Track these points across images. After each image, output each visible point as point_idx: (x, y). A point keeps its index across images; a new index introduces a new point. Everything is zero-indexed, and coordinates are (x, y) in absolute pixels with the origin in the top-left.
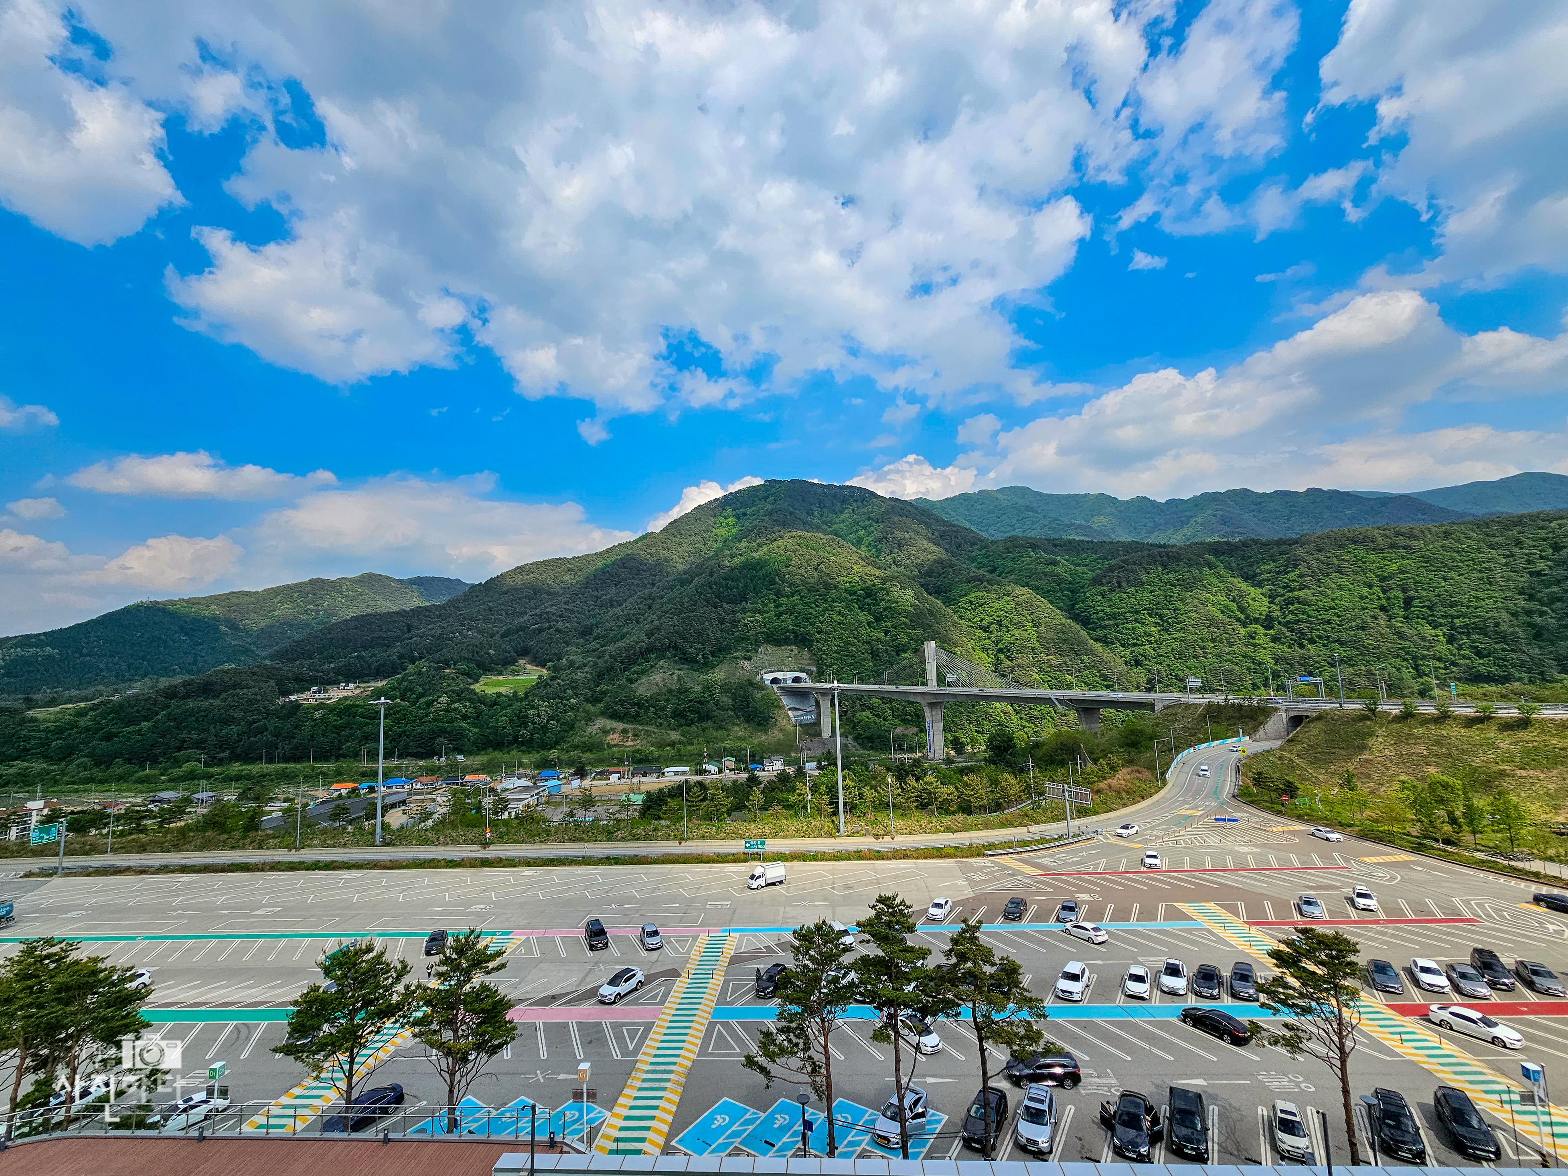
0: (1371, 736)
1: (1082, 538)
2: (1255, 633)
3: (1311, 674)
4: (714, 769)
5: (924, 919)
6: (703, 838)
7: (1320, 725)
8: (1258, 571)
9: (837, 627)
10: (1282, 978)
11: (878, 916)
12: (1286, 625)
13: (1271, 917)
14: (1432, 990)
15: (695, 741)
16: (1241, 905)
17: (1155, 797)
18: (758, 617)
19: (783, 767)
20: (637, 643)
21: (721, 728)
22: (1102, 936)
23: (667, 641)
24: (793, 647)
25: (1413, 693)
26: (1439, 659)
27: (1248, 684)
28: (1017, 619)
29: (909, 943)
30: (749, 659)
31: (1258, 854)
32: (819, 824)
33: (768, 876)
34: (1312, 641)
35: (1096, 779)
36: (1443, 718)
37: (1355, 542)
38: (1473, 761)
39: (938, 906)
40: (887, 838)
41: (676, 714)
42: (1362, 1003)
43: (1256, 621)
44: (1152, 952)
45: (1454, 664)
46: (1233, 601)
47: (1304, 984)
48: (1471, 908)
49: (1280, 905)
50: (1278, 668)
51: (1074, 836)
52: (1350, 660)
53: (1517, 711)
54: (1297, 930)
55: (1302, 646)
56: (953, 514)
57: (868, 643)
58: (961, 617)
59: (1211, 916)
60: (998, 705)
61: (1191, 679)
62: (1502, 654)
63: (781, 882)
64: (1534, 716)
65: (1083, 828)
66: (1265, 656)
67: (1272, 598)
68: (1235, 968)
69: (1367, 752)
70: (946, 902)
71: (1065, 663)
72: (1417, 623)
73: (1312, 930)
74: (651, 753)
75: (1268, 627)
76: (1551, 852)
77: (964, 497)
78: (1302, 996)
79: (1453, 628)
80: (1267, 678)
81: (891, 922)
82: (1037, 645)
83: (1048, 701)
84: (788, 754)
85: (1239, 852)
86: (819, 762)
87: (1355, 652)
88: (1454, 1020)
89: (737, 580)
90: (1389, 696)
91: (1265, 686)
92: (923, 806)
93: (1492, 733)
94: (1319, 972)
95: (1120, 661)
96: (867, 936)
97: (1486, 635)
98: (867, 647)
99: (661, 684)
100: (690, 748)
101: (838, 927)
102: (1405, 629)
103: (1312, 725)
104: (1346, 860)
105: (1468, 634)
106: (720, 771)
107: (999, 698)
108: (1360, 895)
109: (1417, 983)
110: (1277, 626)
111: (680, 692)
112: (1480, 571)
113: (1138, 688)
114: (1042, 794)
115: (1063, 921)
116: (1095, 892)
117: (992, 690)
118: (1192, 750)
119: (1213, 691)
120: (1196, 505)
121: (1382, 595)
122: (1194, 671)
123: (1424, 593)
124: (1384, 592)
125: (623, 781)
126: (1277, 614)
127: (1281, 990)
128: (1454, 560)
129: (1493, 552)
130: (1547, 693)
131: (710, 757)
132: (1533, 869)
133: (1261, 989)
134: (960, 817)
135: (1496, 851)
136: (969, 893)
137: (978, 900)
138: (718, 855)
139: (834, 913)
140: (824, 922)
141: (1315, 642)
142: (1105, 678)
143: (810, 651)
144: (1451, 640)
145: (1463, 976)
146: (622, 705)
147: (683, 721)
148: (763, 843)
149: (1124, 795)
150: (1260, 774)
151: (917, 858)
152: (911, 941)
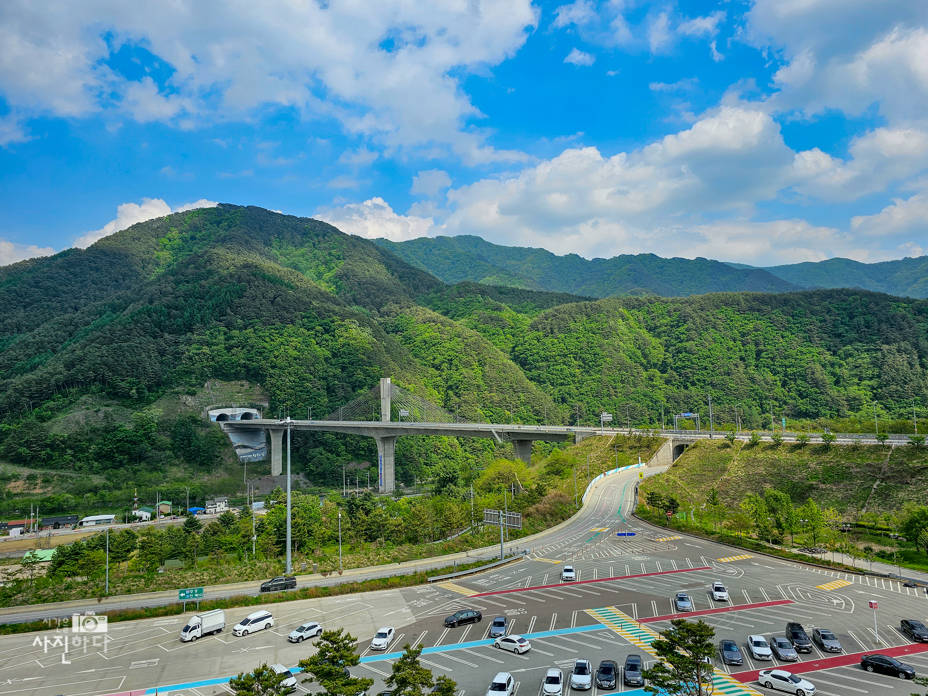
0: (729, 460)
1: (524, 288)
2: (653, 376)
3: (691, 411)
4: (145, 515)
5: (367, 650)
6: (129, 591)
7: (695, 452)
8: (658, 324)
9: (293, 363)
10: (661, 664)
11: (322, 653)
12: (676, 369)
13: (656, 615)
14: (762, 660)
15: (125, 485)
16: (634, 606)
17: (573, 518)
18: (206, 350)
19: (227, 509)
20: (52, 375)
21: (155, 469)
22: (527, 646)
23: (91, 374)
24: (244, 382)
25: (758, 426)
26: (776, 399)
27: (646, 418)
28: (465, 359)
29: (352, 676)
30: (193, 394)
31: (649, 561)
32: (264, 566)
33: (204, 626)
34: (693, 384)
35: (526, 504)
36: (776, 445)
37: (726, 304)
38: (794, 478)
39: (383, 635)
40: (335, 574)
41: (99, 456)
42: (715, 676)
43: (655, 365)
44: (567, 655)
45: (785, 403)
46: (639, 349)
47: (677, 667)
48: (788, 593)
49: (663, 604)
50: (669, 405)
51: (506, 557)
52: (719, 399)
53: (821, 439)
54: (673, 623)
55: (686, 388)
56: (412, 256)
57: (324, 378)
58: (416, 356)
59: (611, 617)
60: (445, 438)
61: (605, 414)
62: (815, 396)
63: (219, 631)
64: (832, 443)
65: (514, 550)
66: (659, 395)
67: (667, 346)
68: (628, 660)
69: (726, 473)
70: (390, 631)
71: (505, 399)
72: (764, 370)
73: (683, 621)
74: (66, 501)
75: (663, 372)
76: (837, 545)
77: (423, 242)
78: (674, 676)
79: (786, 375)
80: (660, 414)
81: (335, 657)
82: (482, 383)
83: (488, 434)
84: (234, 494)
85: (634, 561)
86: (267, 502)
87: (722, 393)
88: (774, 681)
89: (182, 309)
90: (742, 429)
91: (659, 420)
92: (372, 538)
93: (806, 456)
94: (687, 655)
95: (550, 398)
96: (310, 675)
97: (805, 381)
98: (323, 382)
99: (82, 422)
100: (117, 493)
101: (280, 669)
102: (756, 375)
103: (690, 452)
104: (710, 562)
105: (795, 380)
106: (153, 517)
107: (447, 432)
108: (718, 589)
109: (751, 654)
110: (669, 371)
111: (107, 430)
112: (805, 332)
113: (563, 422)
114: (480, 520)
115: (495, 636)
116: (521, 606)
117: (441, 425)
118: (602, 475)
119: (621, 425)
120: (615, 265)
121: (742, 348)
122: (607, 407)
123: (769, 347)
124: (744, 345)
125: (27, 535)
126: (670, 360)
127: (660, 674)
128: (789, 322)
129: (814, 317)
130: (840, 425)
131: (142, 502)
132: (827, 559)
133: (647, 675)
134: (406, 547)
135: (805, 547)
136: (412, 619)
137: (419, 625)
138: (147, 609)
139: (276, 656)
140: (264, 667)
141: (696, 385)
142: (537, 413)
143: (262, 386)
144: (784, 384)
145: (781, 645)
146: (28, 447)
147: (109, 463)
148: (200, 591)
149: (548, 517)
150: (652, 494)
151: (364, 591)
152: (354, 674)
